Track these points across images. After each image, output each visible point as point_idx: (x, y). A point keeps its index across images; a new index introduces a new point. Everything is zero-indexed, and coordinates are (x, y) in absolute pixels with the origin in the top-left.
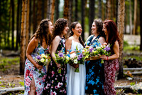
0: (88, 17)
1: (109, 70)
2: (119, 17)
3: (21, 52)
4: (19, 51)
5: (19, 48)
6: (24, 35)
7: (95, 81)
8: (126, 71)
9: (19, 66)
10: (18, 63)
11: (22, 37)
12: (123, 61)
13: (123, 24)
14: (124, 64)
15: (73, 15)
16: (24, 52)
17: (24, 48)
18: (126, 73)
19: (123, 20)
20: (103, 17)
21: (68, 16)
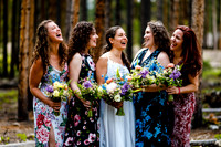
0: (140, 18)
1: (184, 112)
2: (194, 19)
3: (20, 80)
4: (16, 79)
5: (17, 74)
6: (26, 51)
7: (153, 131)
8: (207, 113)
9: (16, 105)
10: (16, 100)
11: (22, 54)
12: (202, 97)
13: (202, 30)
14: (204, 102)
15: (113, 15)
16: (25, 80)
17: (24, 73)
18: (207, 118)
19: (202, 23)
20: (165, 18)
21: (103, 16)
